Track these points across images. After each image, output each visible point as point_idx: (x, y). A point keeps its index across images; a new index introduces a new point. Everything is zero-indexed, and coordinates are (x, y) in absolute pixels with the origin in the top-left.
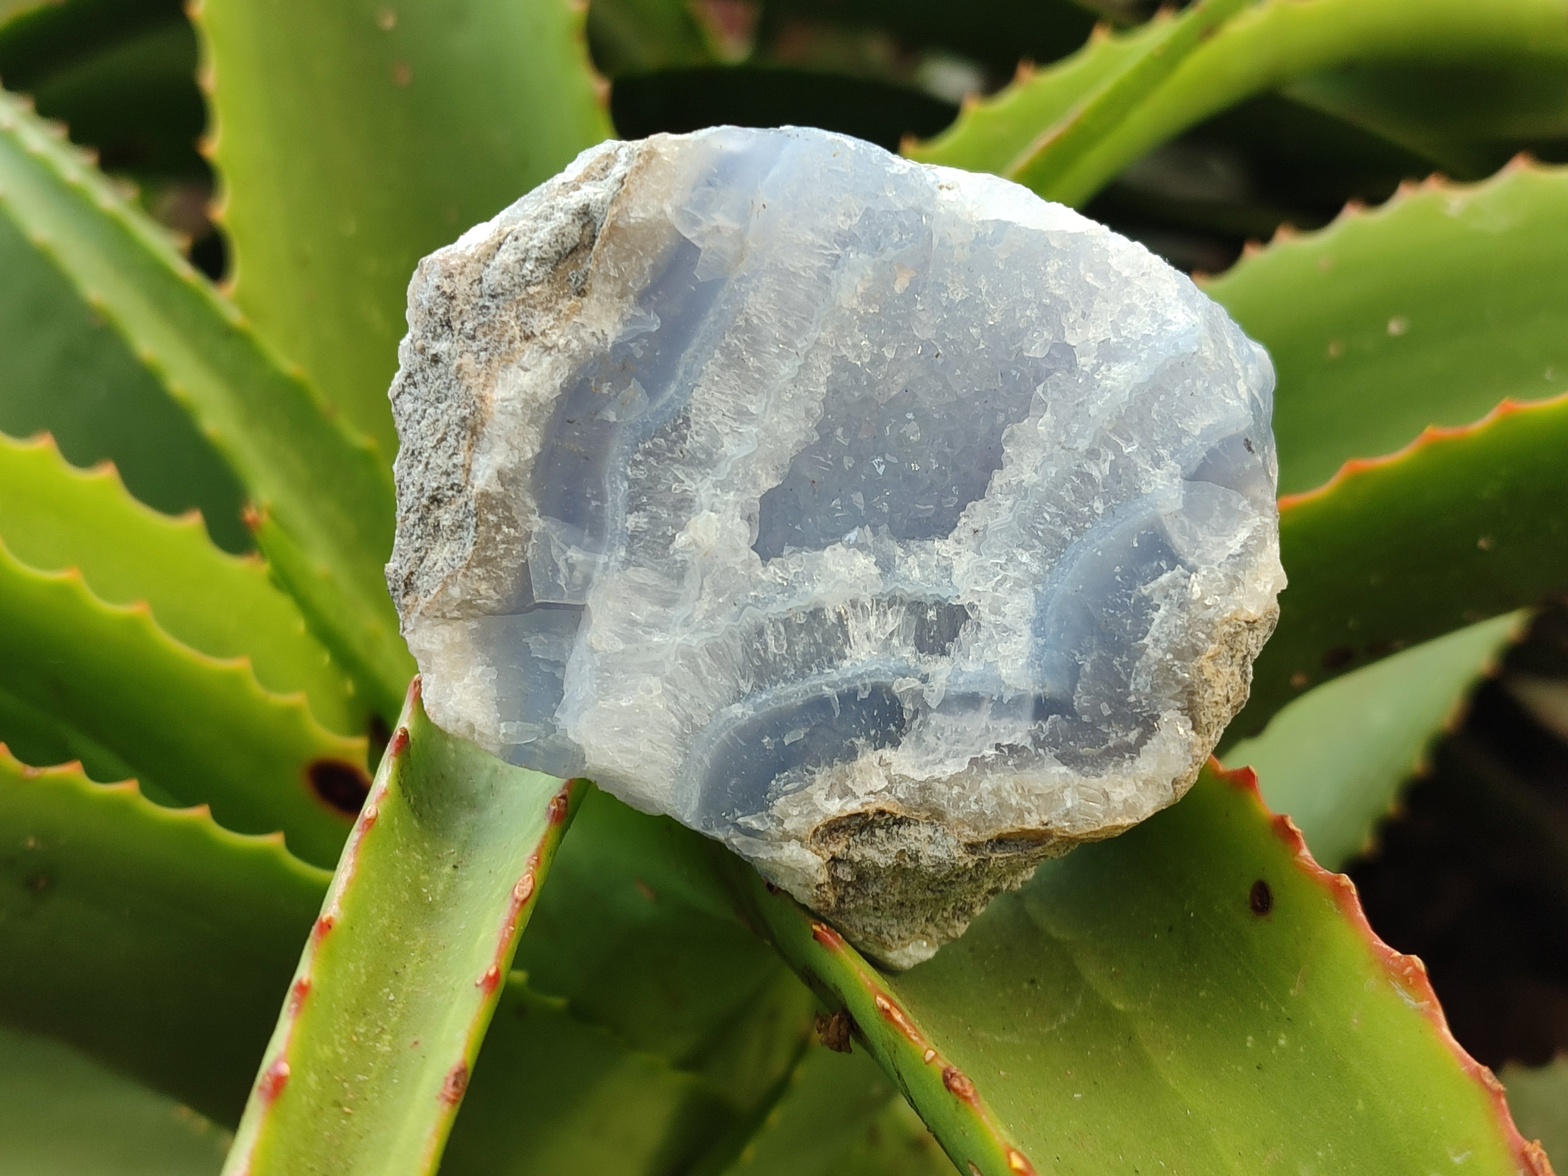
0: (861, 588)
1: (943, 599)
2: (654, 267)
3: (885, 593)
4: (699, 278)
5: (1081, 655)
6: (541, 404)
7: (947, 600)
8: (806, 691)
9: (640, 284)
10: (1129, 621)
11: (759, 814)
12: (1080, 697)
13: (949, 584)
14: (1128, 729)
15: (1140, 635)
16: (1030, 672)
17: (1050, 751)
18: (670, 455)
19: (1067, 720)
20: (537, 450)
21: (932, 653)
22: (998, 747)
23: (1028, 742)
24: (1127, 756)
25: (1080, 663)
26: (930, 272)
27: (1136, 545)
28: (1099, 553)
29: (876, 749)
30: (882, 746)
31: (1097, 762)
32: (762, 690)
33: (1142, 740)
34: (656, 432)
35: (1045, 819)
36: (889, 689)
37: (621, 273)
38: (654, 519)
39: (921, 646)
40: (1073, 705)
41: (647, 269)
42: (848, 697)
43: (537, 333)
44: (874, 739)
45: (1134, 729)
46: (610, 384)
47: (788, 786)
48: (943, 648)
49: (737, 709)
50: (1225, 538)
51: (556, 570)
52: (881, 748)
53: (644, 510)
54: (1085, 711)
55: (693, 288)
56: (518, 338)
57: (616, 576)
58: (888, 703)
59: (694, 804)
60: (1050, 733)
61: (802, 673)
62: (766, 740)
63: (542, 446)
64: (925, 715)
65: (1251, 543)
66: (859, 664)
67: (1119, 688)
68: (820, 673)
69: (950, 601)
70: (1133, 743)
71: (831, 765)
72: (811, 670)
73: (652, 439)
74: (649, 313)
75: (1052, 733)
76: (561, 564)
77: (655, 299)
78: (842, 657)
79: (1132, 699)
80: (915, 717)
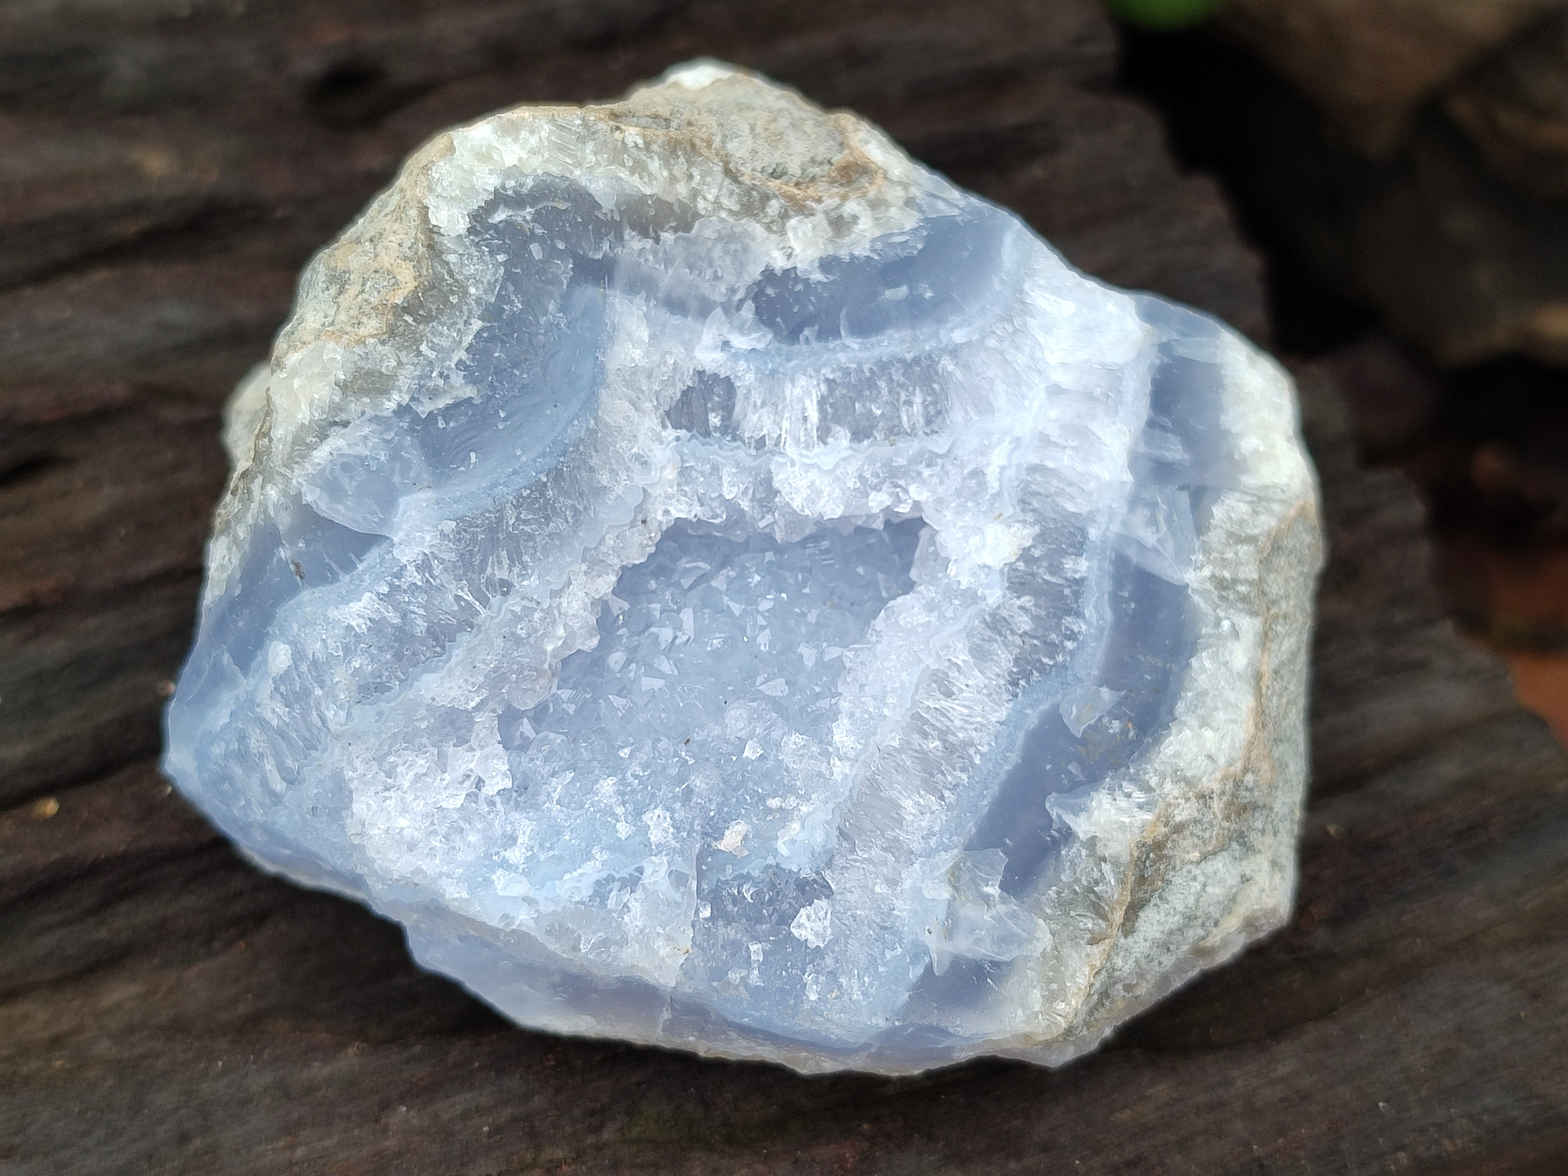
0: (798, 464)
1: (697, 439)
2: (1058, 870)
3: (769, 455)
4: (1001, 854)
5: (558, 324)
6: (1194, 712)
7: (692, 437)
8: (879, 345)
9: (1074, 850)
10: (496, 355)
11: (934, 216)
12: (564, 272)
13: (685, 458)
14: (508, 223)
15: (485, 335)
16: (617, 319)
17: (606, 214)
18: (1035, 642)
19: (582, 248)
20: (1194, 662)
21: (716, 376)
22: (657, 240)
23: (628, 233)
24: (510, 193)
25: (561, 315)
26: (698, 846)
27: (473, 455)
28: (519, 453)
29: (795, 268)
30: (786, 272)
31: (550, 190)
32: (929, 355)
33: (491, 206)
34: (1050, 670)
35: (617, 135)
36: (777, 334)
37: (1099, 866)
38: (1056, 569)
39: (729, 385)
40: (574, 264)
41: (1066, 868)
42: (828, 332)
43: (1193, 799)
44: (797, 279)
45: (501, 222)
46: (1111, 731)
47: (903, 240)
48: (701, 381)
49: (959, 336)
50: (347, 452)
51: (1169, 521)
52: (788, 270)
53: (1066, 579)
54: (561, 254)
55: (1008, 841)
56: (1215, 798)
57: (1101, 505)
58: (778, 320)
59: (1008, 239)
60: (602, 239)
61: (884, 366)
62: (929, 295)
63: (1188, 665)
64: (729, 300)
65: (314, 440)
66: (810, 371)
67: (517, 273)
68: (860, 365)
69: (689, 435)
70: (502, 206)
71: (853, 257)
72: (871, 370)
73: (1056, 664)
74: (1059, 817)
75: (600, 238)
76: (1164, 528)
77: (1054, 833)
78: (830, 382)
79: (501, 258)
80: (741, 301)
